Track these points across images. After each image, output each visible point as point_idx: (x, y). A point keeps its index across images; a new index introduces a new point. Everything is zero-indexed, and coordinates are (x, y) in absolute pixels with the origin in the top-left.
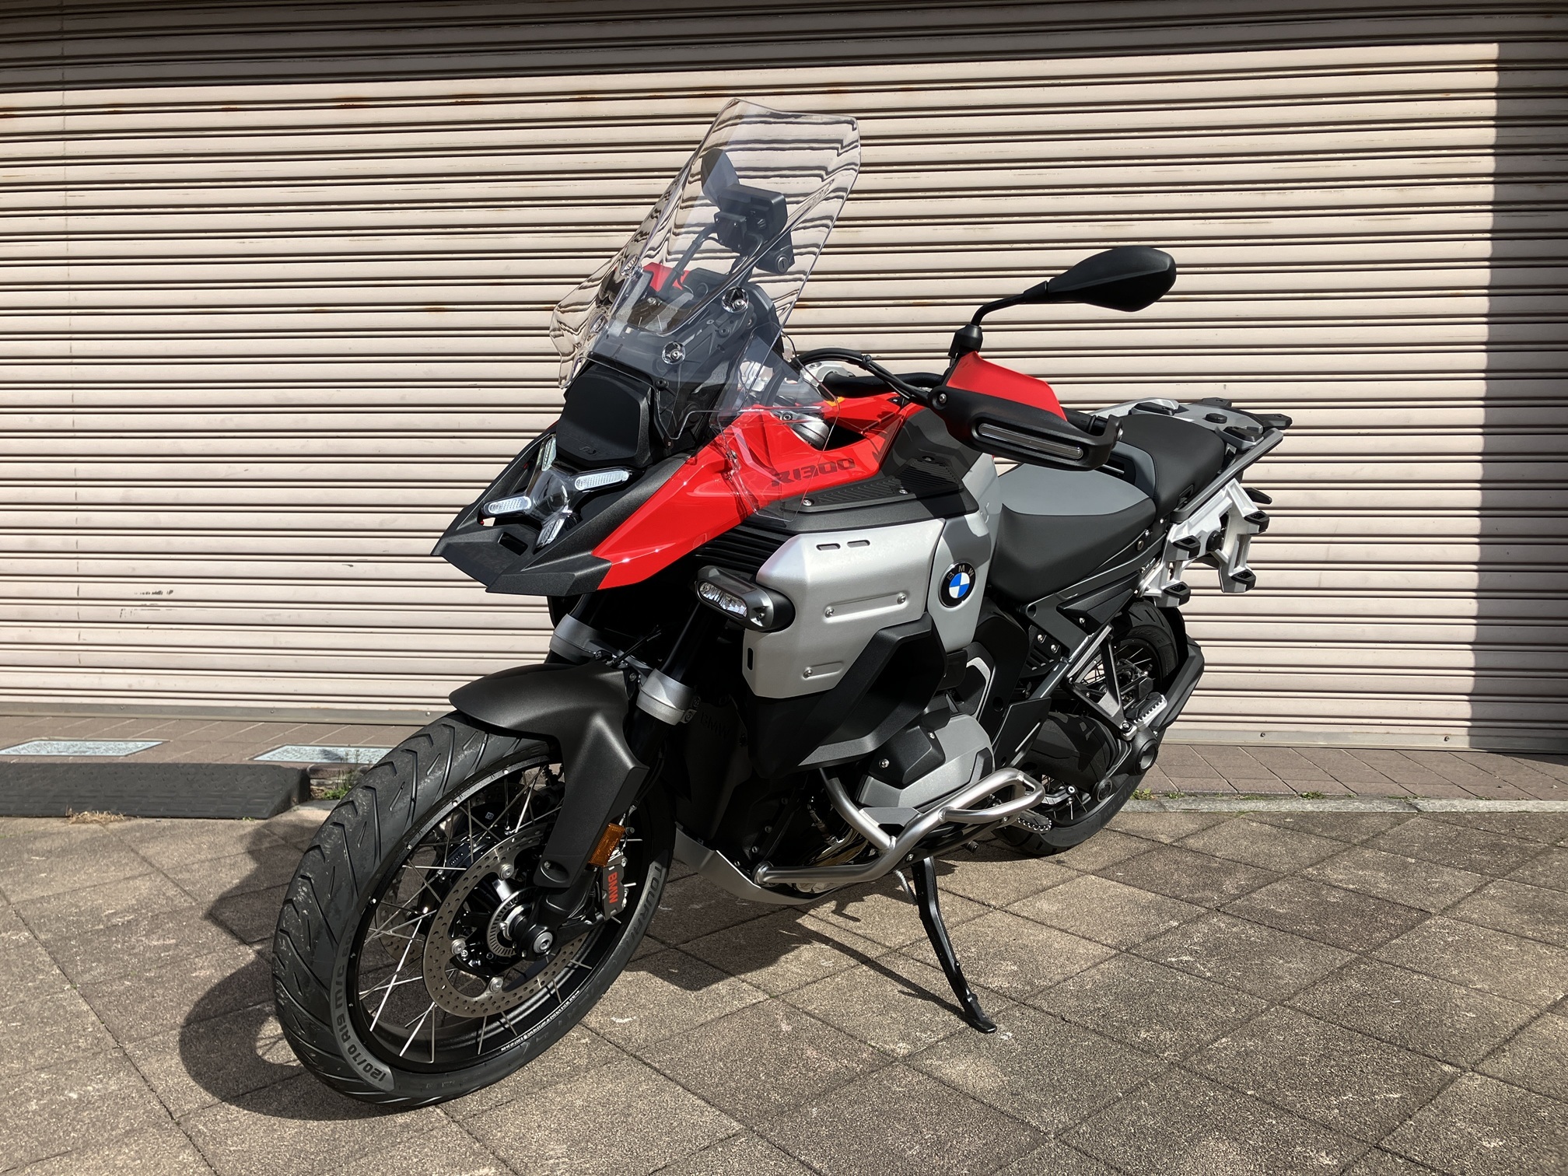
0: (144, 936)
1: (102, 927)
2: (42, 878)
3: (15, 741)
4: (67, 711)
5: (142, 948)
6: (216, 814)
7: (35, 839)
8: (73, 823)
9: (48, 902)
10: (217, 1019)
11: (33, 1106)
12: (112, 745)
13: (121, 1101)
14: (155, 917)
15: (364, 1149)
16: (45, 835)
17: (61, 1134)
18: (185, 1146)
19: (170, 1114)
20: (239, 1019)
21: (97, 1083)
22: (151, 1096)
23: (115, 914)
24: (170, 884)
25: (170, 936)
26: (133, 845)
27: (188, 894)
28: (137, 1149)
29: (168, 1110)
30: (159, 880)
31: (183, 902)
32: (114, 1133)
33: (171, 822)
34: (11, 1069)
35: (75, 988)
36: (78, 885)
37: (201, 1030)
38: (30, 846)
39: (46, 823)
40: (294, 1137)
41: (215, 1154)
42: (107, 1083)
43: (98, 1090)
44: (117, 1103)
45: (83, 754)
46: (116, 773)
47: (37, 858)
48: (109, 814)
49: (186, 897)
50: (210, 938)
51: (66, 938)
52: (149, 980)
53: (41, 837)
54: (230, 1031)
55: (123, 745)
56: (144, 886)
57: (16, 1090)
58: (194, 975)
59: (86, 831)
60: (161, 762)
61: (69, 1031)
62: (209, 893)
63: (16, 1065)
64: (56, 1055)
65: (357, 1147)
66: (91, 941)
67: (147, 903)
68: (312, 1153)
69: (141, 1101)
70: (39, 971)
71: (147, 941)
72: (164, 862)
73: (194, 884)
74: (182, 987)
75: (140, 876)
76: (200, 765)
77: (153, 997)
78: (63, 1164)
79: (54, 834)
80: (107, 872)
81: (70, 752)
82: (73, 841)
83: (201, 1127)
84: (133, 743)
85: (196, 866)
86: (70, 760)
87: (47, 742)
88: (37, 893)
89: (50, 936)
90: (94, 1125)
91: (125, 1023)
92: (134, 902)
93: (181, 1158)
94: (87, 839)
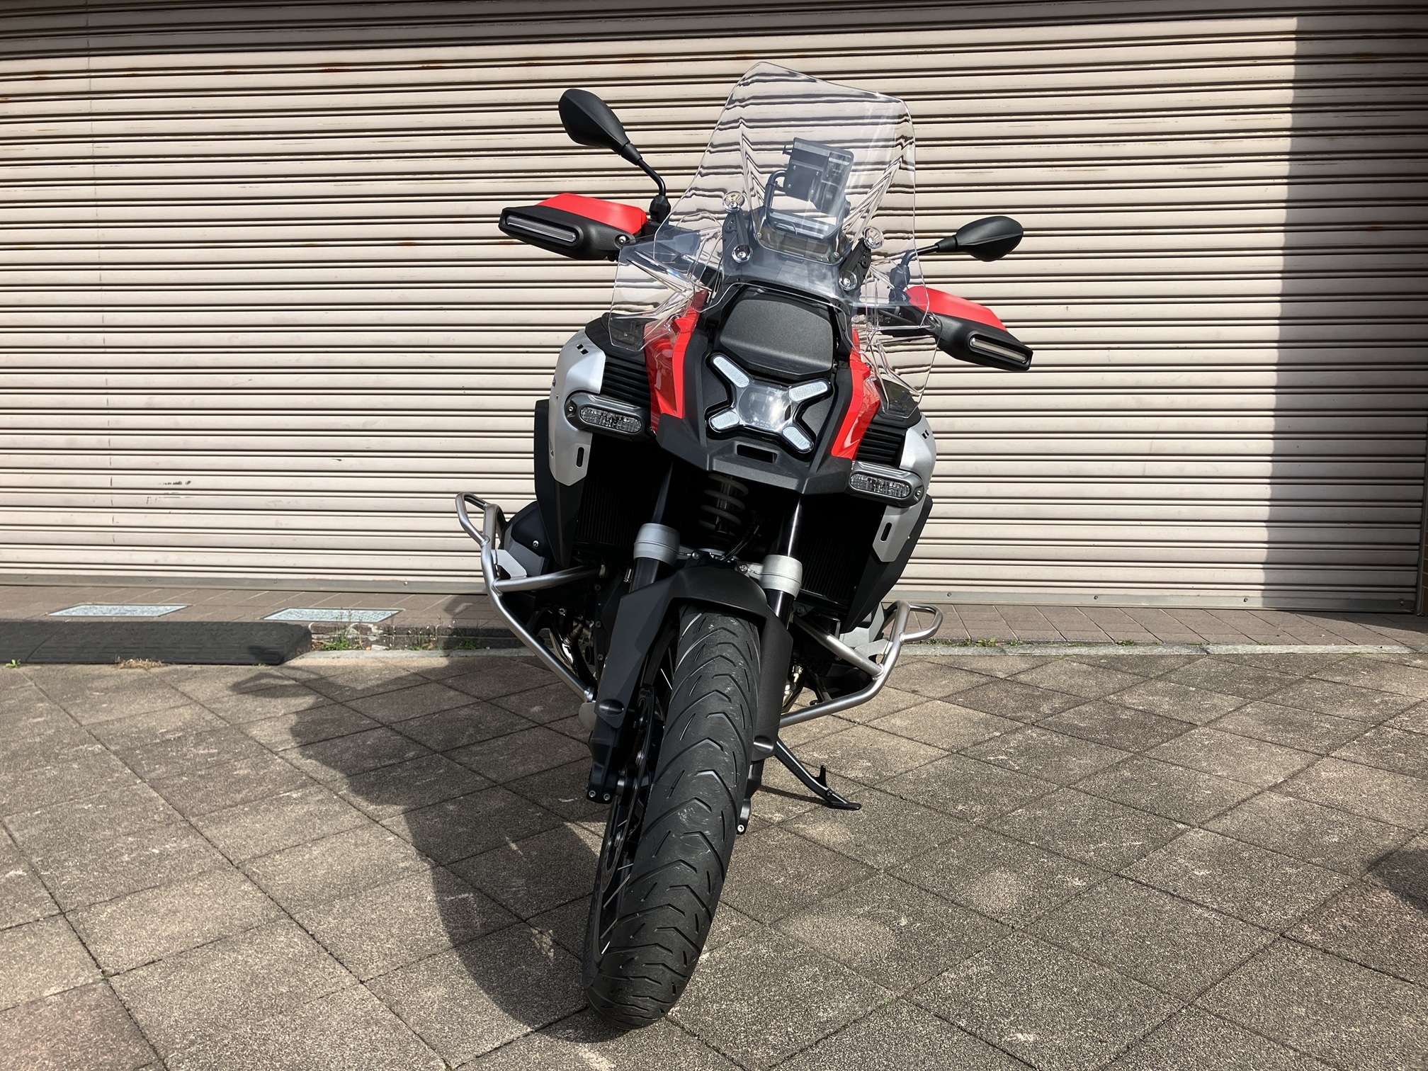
0: (192, 747)
1: (159, 741)
2: (104, 708)
3: (66, 605)
4: (104, 582)
5: (192, 755)
6: (237, 661)
7: (93, 679)
8: (122, 668)
9: (113, 724)
10: (257, 802)
11: (126, 858)
12: (146, 608)
13: (193, 854)
14: (199, 734)
15: (376, 882)
16: (100, 677)
17: (150, 875)
18: (245, 881)
19: (231, 862)
20: (274, 802)
21: (172, 843)
22: (214, 851)
23: (167, 732)
24: (207, 711)
25: (213, 747)
26: (173, 684)
27: (222, 719)
28: (209, 883)
29: (228, 859)
30: (197, 708)
31: (219, 724)
32: (190, 874)
33: (201, 668)
34: (105, 835)
35: (145, 782)
36: (134, 712)
37: (246, 809)
38: (90, 685)
39: (100, 668)
40: (324, 875)
41: (267, 886)
42: (180, 843)
43: (174, 848)
44: (190, 856)
45: (123, 615)
46: (153, 630)
47: (98, 694)
48: (150, 661)
49: (221, 721)
50: (244, 748)
51: (131, 749)
52: (201, 777)
53: (97, 679)
54: (268, 810)
55: (154, 608)
56: (187, 713)
57: (111, 848)
58: (235, 773)
59: (133, 674)
60: (188, 621)
61: (145, 810)
62: (239, 718)
63: (107, 833)
64: (138, 826)
65: (371, 881)
66: (151, 751)
67: (190, 725)
68: (339, 885)
69: (207, 854)
70: (114, 771)
71: (195, 751)
72: (199, 696)
73: (226, 712)
74: (227, 781)
75: (182, 706)
76: (221, 623)
77: (206, 787)
78: (155, 893)
79: (108, 676)
80: (156, 703)
81: (113, 613)
82: (124, 681)
83: (254, 870)
84: (163, 607)
85: (225, 699)
86: (114, 620)
87: (92, 606)
88: (103, 717)
89: (118, 747)
90: (174, 869)
91: (187, 805)
92: (180, 724)
93: (242, 888)
94: (135, 680)
